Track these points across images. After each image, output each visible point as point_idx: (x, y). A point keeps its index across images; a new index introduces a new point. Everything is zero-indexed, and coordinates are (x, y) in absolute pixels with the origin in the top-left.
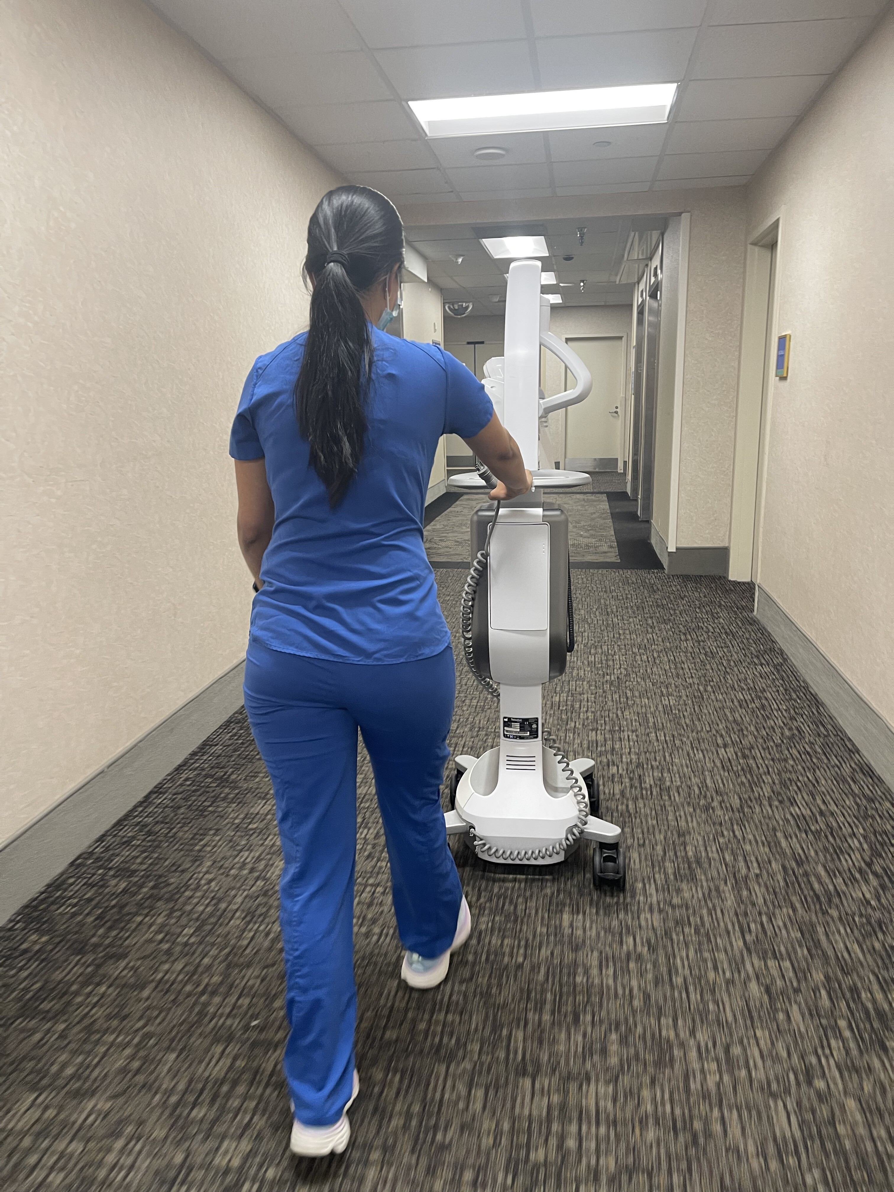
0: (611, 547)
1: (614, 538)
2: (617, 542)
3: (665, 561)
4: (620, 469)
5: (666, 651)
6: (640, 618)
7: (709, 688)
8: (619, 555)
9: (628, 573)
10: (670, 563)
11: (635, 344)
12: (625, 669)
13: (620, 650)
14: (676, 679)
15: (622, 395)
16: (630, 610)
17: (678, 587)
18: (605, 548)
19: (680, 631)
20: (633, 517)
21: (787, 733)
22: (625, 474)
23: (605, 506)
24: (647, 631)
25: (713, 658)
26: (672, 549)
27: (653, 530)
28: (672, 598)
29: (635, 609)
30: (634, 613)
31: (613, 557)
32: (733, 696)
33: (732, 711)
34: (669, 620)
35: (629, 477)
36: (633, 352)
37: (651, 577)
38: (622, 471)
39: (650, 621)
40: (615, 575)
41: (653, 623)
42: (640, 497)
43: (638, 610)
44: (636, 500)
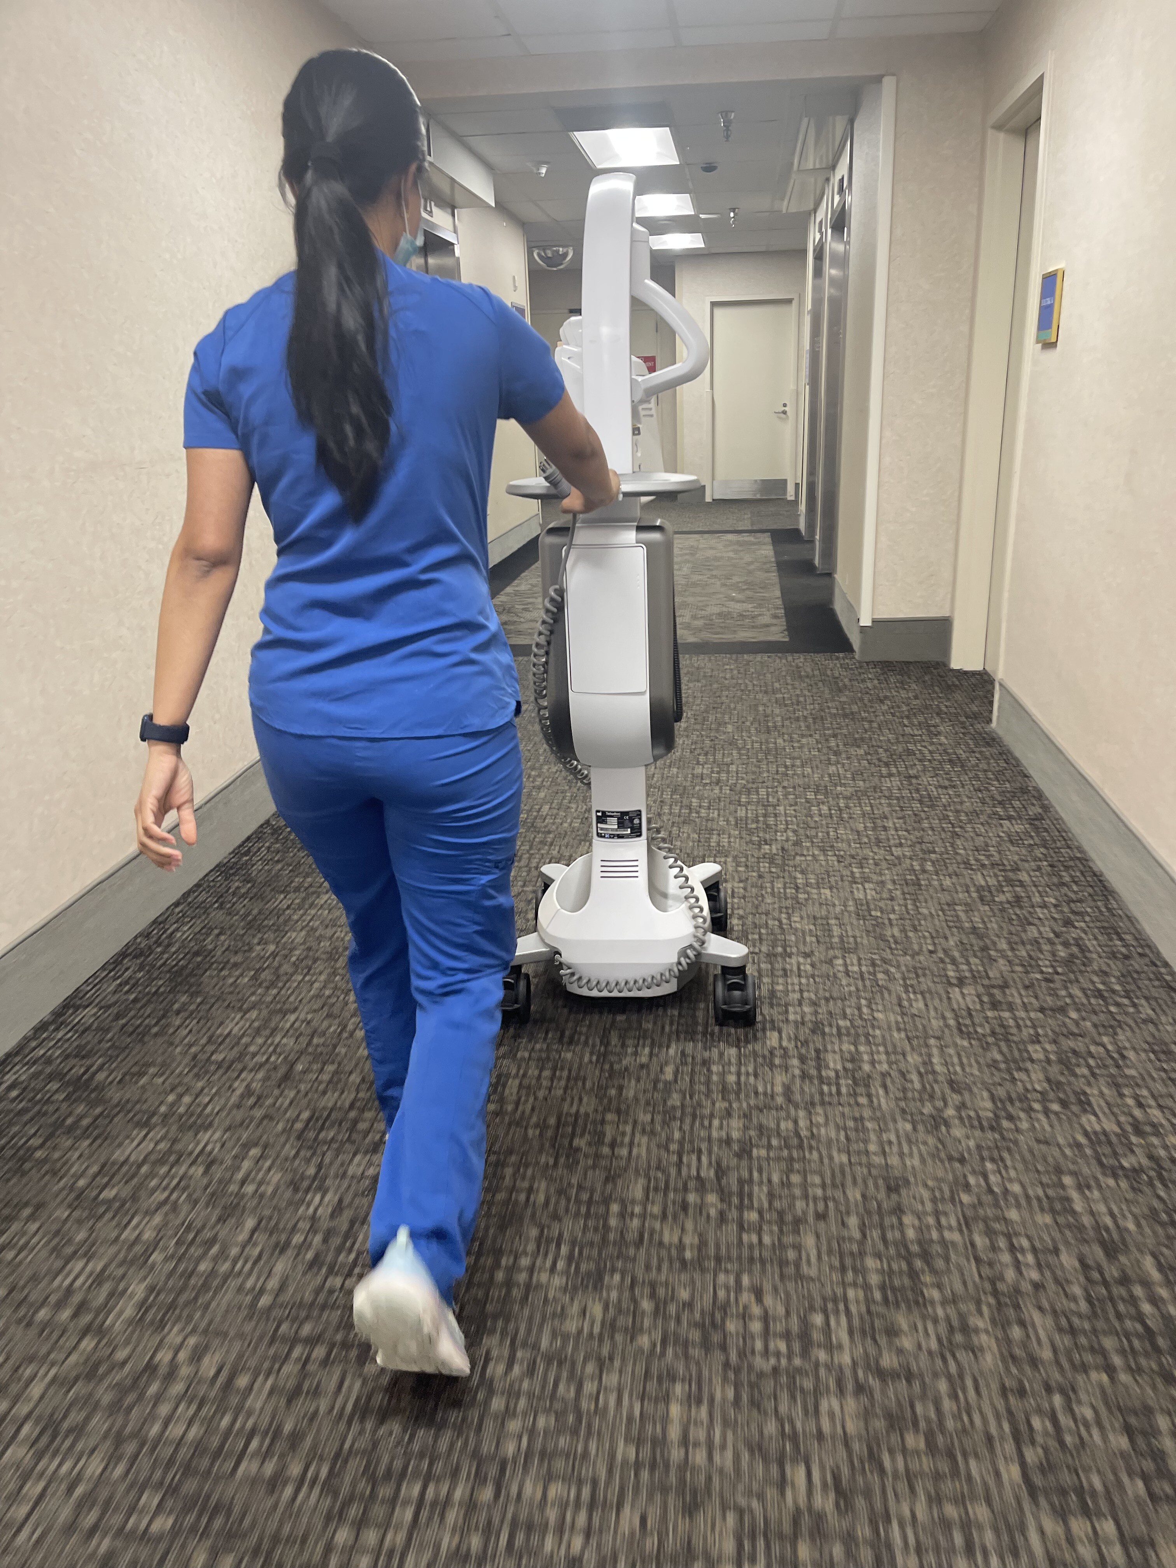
0: (775, 617)
1: (779, 602)
2: (785, 609)
3: (855, 640)
4: (790, 495)
5: (858, 795)
6: (817, 736)
7: (929, 866)
8: (787, 630)
9: (800, 659)
10: (864, 643)
11: (810, 307)
12: (794, 831)
13: (786, 796)
14: (876, 849)
15: (792, 387)
16: (802, 724)
17: (876, 682)
18: (766, 619)
19: (879, 760)
20: (807, 567)
21: (1062, 953)
22: (796, 502)
23: (766, 551)
24: (829, 759)
25: (932, 807)
26: (866, 621)
27: (837, 592)
28: (866, 701)
29: (811, 720)
30: (808, 727)
31: (778, 633)
32: (968, 881)
33: (969, 909)
34: (862, 739)
35: (803, 507)
36: (807, 320)
37: (833, 664)
38: (793, 498)
39: (833, 743)
40: (778, 663)
41: (838, 746)
42: (817, 537)
43: (814, 723)
44: (812, 542)
